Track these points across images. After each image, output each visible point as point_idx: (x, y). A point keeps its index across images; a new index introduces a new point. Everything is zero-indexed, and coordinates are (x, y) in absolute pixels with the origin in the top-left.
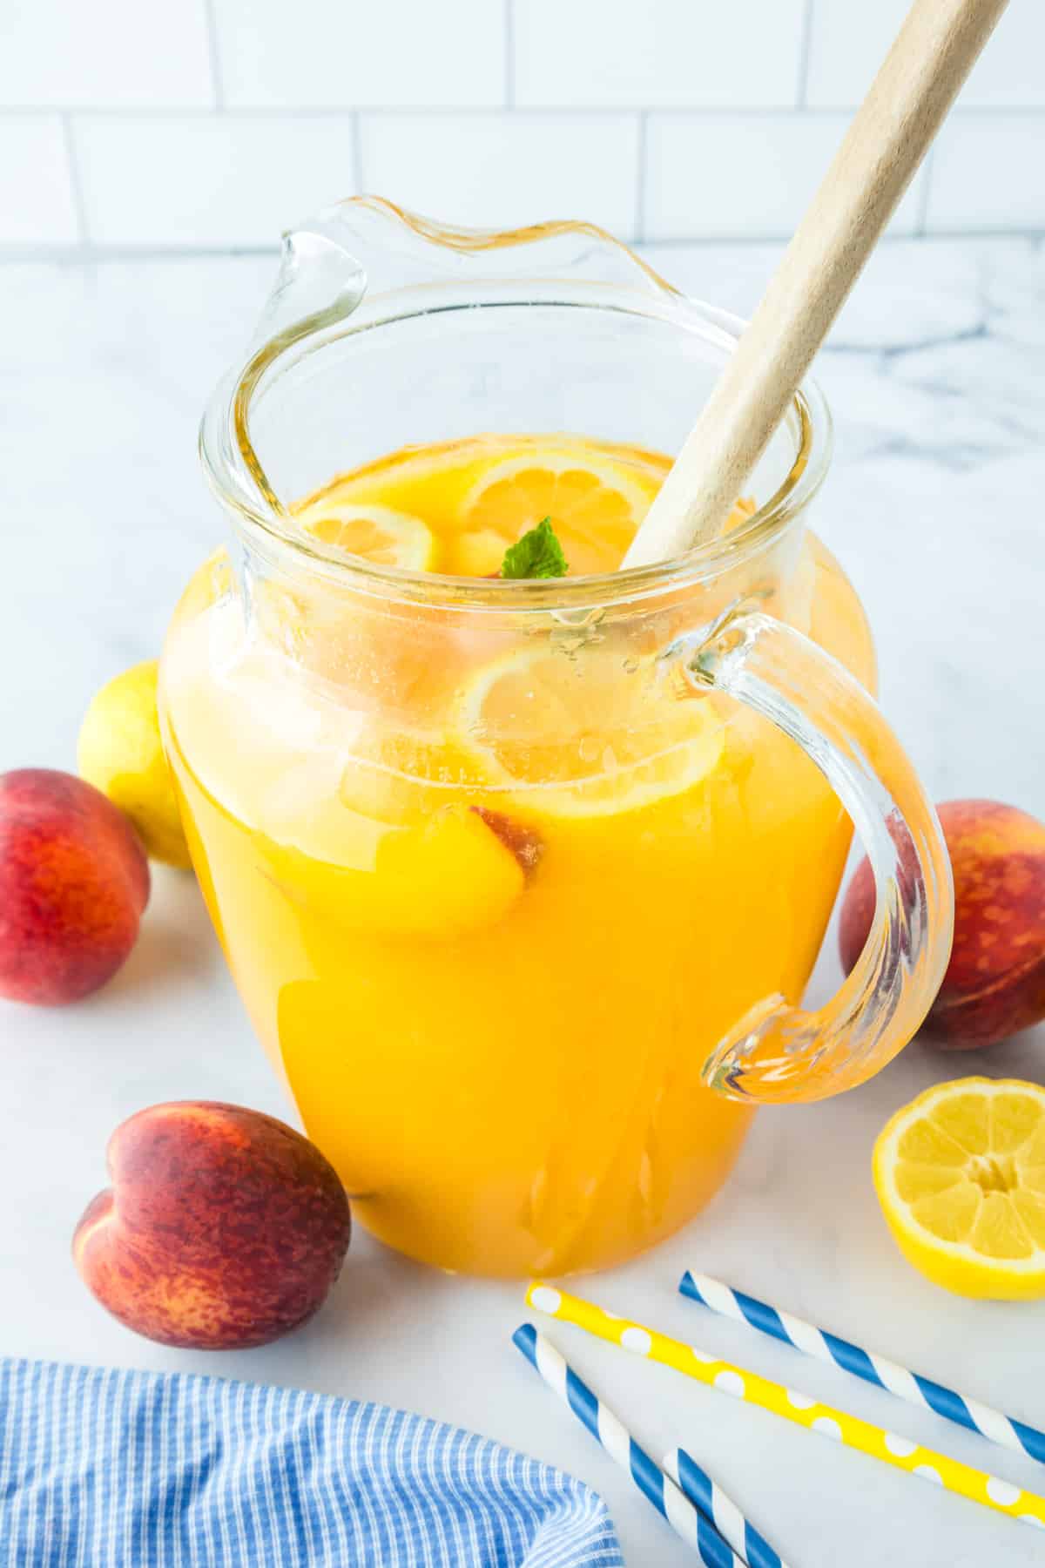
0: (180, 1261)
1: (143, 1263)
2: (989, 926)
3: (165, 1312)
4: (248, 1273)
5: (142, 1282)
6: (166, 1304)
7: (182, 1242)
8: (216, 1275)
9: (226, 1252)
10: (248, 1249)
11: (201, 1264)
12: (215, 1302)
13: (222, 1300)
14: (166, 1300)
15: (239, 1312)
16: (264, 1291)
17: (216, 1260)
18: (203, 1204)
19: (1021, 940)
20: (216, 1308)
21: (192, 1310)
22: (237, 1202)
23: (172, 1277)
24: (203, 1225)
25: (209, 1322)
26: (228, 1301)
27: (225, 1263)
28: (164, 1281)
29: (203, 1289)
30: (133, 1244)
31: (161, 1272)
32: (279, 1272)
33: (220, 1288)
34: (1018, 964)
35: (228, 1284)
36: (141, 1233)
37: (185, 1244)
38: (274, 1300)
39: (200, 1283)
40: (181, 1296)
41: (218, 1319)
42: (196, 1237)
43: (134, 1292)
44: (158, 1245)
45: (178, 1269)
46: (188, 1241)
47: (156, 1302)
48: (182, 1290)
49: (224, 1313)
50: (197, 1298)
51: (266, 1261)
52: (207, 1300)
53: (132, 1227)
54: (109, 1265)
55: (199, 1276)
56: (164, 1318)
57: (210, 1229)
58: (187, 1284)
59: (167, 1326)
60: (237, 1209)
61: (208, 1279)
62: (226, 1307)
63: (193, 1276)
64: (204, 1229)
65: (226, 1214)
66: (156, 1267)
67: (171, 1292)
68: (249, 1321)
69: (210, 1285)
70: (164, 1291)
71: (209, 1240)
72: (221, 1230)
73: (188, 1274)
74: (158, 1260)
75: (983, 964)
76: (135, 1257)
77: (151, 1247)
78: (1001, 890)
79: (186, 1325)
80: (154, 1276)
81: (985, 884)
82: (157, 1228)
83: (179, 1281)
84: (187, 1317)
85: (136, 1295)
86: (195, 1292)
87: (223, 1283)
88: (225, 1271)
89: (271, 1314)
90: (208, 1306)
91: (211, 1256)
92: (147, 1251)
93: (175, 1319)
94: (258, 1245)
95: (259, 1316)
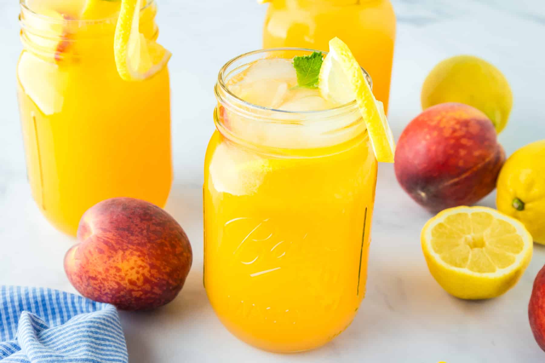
0: (129, 243)
1: (111, 245)
2: (463, 147)
3: (118, 270)
4: (159, 252)
5: (110, 254)
6: (120, 266)
7: (130, 235)
8: (145, 250)
9: (150, 241)
10: (159, 241)
11: (139, 244)
12: (143, 264)
13: (147, 263)
14: (120, 263)
15: (154, 271)
16: (164, 263)
17: (145, 243)
18: (139, 220)
19: (477, 153)
20: (144, 268)
21: (132, 268)
22: (154, 221)
23: (124, 250)
24: (139, 228)
25: (139, 276)
26: (150, 264)
27: (149, 245)
28: (121, 253)
29: (139, 256)
30: (105, 237)
31: (119, 248)
32: (171, 255)
33: (147, 257)
34: (476, 164)
35: (150, 256)
36: (110, 232)
37: (131, 235)
38: (168, 269)
39: (138, 253)
40: (128, 261)
41: (143, 275)
42: (136, 233)
43: (105, 260)
44: (118, 236)
45: (127, 246)
46: (132, 234)
47: (115, 264)
48: (128, 257)
49: (146, 272)
50: (136, 261)
51: (166, 249)
52: (140, 262)
53: (105, 230)
54: (92, 250)
55: (137, 250)
56: (118, 274)
57: (142, 230)
58: (132, 254)
59: (118, 279)
60: (153, 224)
61: (141, 251)
62: (148, 268)
63: (135, 250)
64: (140, 230)
65: (149, 226)
66: (117, 247)
67: (124, 258)
68: (156, 279)
69: (142, 255)
70: (120, 259)
71: (142, 234)
72: (147, 232)
73: (132, 249)
74: (117, 243)
75: (461, 163)
76: (106, 243)
77: (114, 238)
78: (468, 132)
79: (127, 278)
80: (116, 251)
81: (460, 129)
82: (117, 228)
83: (128, 253)
84: (129, 273)
85: (105, 263)
86: (135, 258)
87: (148, 254)
88: (149, 249)
89: (165, 277)
90: (140, 266)
91: (143, 241)
92: (112, 239)
93: (123, 274)
94: (163, 241)
95: (161, 276)
